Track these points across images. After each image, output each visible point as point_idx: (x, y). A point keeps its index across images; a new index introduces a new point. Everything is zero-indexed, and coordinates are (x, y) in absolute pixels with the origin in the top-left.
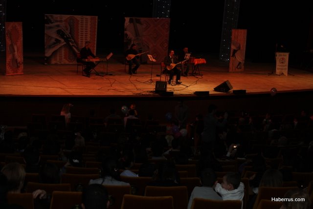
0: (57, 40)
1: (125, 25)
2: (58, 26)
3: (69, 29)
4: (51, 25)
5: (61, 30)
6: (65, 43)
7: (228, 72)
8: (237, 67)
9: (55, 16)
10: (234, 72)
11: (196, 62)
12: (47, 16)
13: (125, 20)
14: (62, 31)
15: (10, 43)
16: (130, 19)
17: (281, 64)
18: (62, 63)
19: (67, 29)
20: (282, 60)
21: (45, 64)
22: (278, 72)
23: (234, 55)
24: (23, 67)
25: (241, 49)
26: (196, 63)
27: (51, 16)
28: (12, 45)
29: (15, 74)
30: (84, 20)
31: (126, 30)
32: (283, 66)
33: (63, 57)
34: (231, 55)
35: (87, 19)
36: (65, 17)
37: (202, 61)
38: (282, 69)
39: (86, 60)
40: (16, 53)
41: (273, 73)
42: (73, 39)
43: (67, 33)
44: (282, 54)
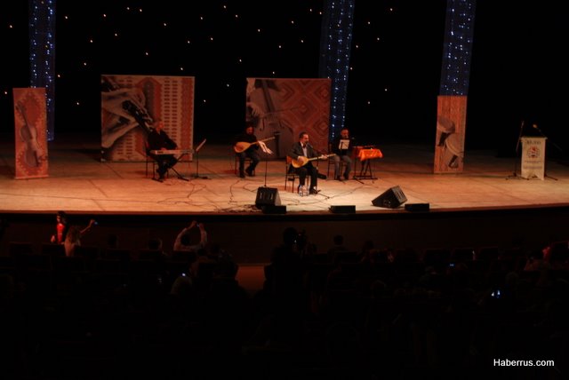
0: (122, 119)
1: (248, 91)
2: (124, 95)
3: (144, 101)
4: (111, 93)
5: (130, 102)
6: (137, 124)
7: (433, 173)
8: (450, 166)
9: (119, 77)
10: (443, 174)
11: (363, 154)
12: (105, 79)
13: (246, 83)
14: (132, 104)
15: (23, 124)
16: (256, 80)
17: (531, 159)
18: (132, 159)
19: (140, 101)
20: (534, 150)
21: (102, 160)
22: (525, 172)
23: (442, 142)
24: (47, 165)
25: (457, 131)
26: (363, 157)
27: (113, 78)
28: (26, 128)
29: (33, 176)
30: (171, 83)
31: (249, 101)
32: (534, 162)
33: (134, 148)
34: (438, 142)
35: (176, 82)
36: (137, 79)
37: (374, 153)
38: (533, 168)
39: (156, 152)
40: (34, 140)
41: (515, 175)
42: (152, 117)
43: (141, 106)
44: (533, 139)
